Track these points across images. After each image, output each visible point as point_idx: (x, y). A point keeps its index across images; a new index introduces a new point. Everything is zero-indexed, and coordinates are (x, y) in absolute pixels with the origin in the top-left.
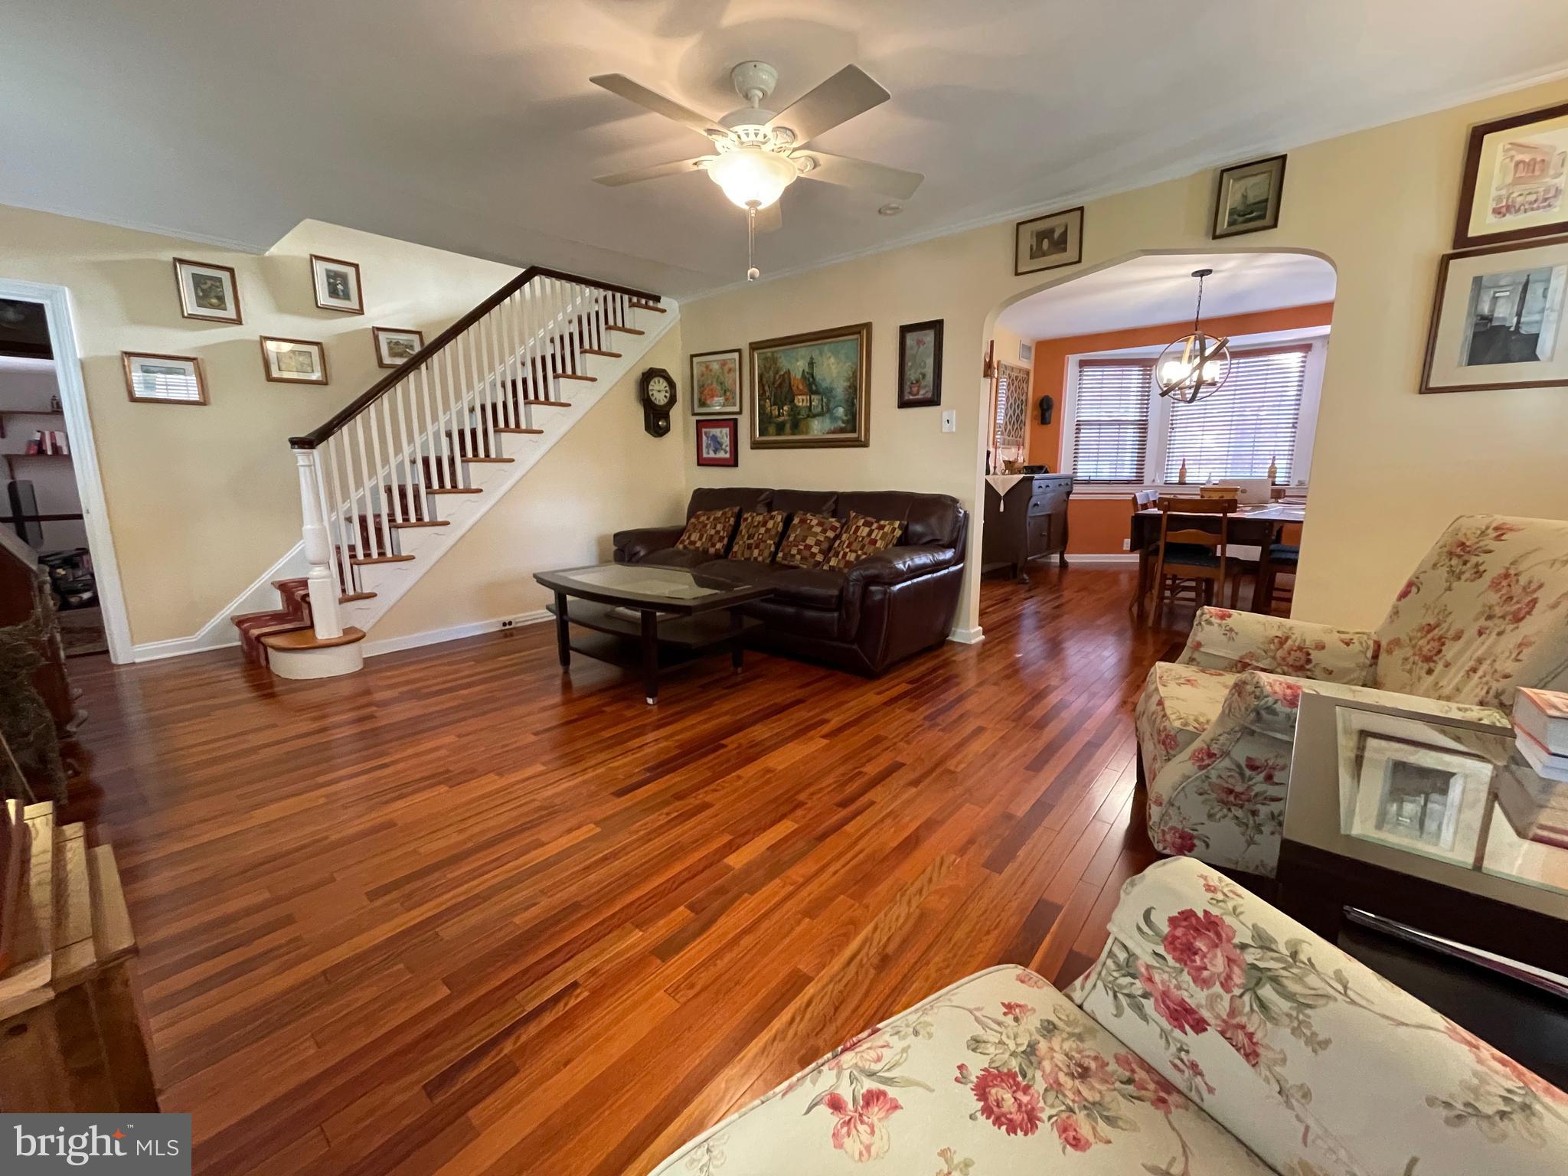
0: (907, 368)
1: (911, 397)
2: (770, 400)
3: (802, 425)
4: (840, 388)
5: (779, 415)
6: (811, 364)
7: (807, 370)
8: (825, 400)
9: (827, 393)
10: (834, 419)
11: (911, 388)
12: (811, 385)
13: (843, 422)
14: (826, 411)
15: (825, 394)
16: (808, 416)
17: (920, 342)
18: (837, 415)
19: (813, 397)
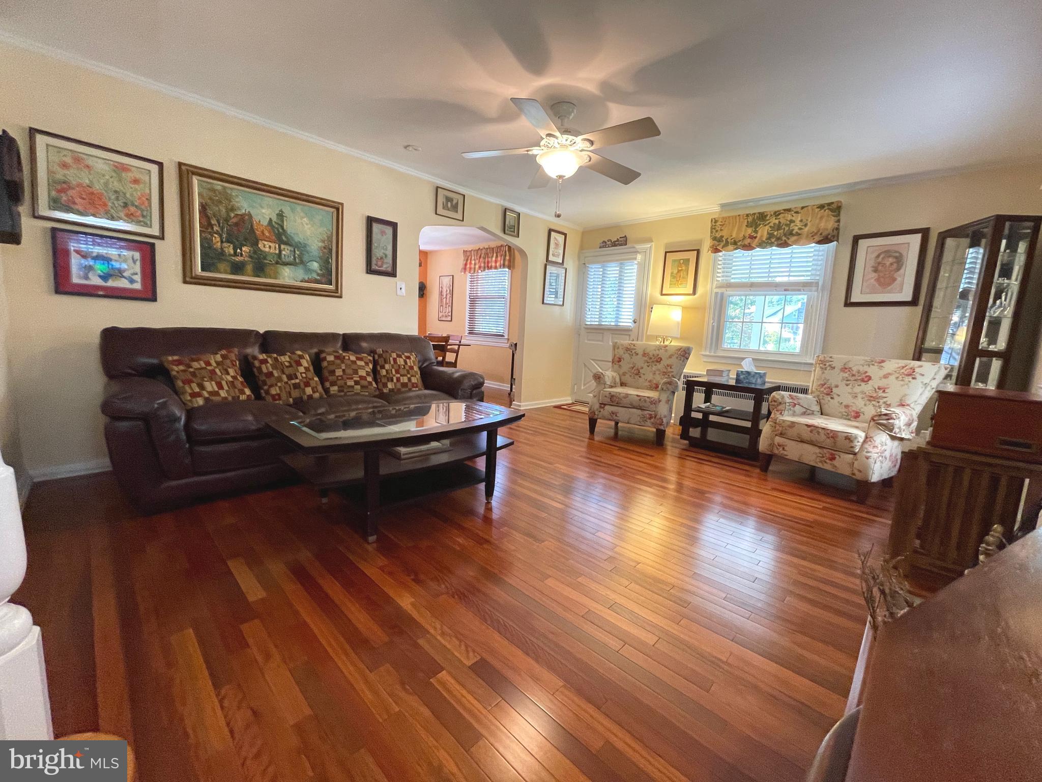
0: (373, 247)
1: (377, 268)
2: (221, 236)
3: (268, 270)
4: (315, 246)
5: (235, 254)
6: (281, 215)
7: (274, 219)
8: (297, 252)
9: (300, 248)
10: (309, 271)
11: (377, 262)
12: (280, 234)
13: (318, 275)
14: (299, 262)
15: (298, 248)
16: (277, 263)
17: (383, 233)
18: (312, 268)
19: (283, 247)
